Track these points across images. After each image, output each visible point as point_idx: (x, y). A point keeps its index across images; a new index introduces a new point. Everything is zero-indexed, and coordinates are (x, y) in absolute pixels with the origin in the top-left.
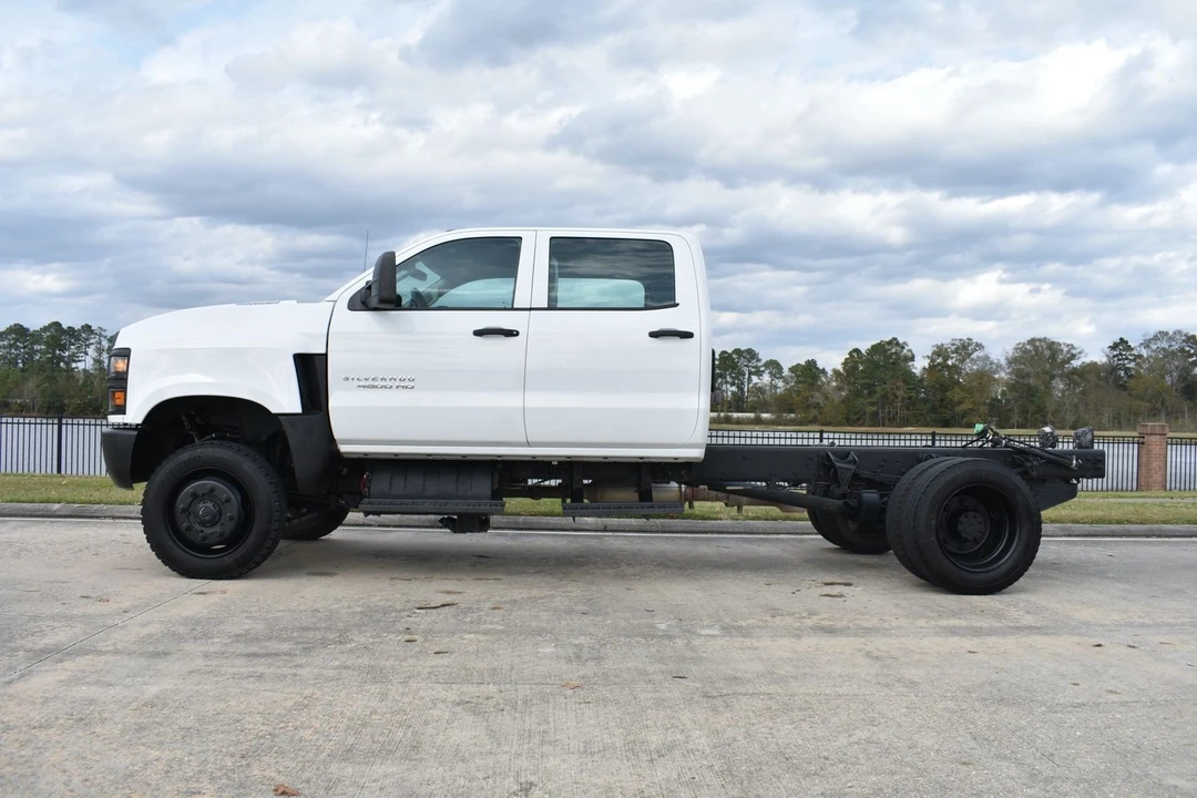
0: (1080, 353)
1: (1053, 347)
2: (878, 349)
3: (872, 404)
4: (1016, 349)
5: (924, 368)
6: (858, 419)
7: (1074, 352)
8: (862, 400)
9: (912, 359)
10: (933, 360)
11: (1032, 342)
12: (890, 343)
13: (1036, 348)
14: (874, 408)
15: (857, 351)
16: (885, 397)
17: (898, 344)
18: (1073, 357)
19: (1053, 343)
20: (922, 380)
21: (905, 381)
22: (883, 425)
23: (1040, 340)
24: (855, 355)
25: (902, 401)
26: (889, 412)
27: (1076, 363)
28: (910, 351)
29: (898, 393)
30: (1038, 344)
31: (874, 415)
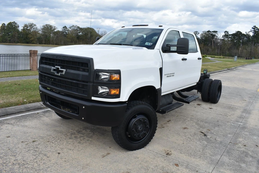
0: (57, 28)
1: (51, 27)
2: (10, 24)
3: (9, 38)
4: (43, 26)
5: (22, 29)
6: (5, 41)
7: (55, 28)
8: (6, 36)
9: (18, 27)
10: (24, 28)
11: (46, 25)
12: (13, 23)
13: (47, 26)
14: (10, 39)
15: (4, 24)
16: (12, 36)
17: (15, 23)
18: (55, 29)
19: (51, 26)
20: (21, 32)
21: (17, 32)
22: (12, 43)
23: (48, 25)
24: (4, 25)
25: (17, 37)
26: (14, 40)
27: (56, 30)
28: (18, 25)
29: (16, 35)
30: (48, 26)
31: (10, 40)
